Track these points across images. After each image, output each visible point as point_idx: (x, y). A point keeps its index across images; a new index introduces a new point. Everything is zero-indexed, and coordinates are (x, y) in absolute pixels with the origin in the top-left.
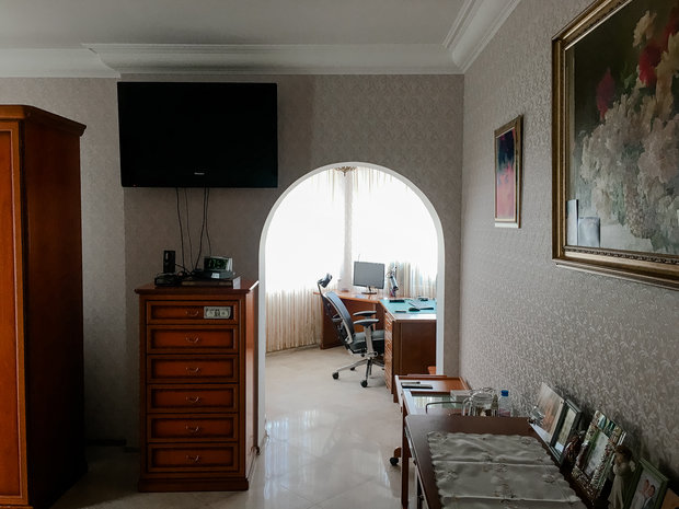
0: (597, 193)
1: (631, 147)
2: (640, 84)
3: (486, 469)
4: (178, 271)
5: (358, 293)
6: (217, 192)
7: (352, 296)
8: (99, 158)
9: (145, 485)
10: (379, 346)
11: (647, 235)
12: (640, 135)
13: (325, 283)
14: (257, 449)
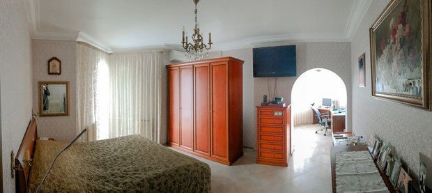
0: (382, 76)
1: (390, 61)
2: (392, 41)
3: (351, 164)
4: (268, 101)
5: (323, 108)
6: (279, 78)
7: (322, 108)
8: (248, 69)
9: (258, 162)
10: (329, 123)
11: (395, 88)
12: (392, 57)
13: (313, 105)
14: (291, 154)
